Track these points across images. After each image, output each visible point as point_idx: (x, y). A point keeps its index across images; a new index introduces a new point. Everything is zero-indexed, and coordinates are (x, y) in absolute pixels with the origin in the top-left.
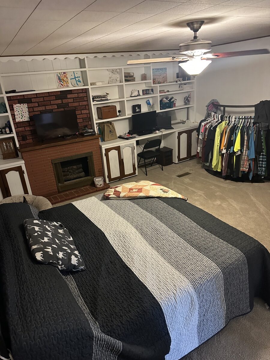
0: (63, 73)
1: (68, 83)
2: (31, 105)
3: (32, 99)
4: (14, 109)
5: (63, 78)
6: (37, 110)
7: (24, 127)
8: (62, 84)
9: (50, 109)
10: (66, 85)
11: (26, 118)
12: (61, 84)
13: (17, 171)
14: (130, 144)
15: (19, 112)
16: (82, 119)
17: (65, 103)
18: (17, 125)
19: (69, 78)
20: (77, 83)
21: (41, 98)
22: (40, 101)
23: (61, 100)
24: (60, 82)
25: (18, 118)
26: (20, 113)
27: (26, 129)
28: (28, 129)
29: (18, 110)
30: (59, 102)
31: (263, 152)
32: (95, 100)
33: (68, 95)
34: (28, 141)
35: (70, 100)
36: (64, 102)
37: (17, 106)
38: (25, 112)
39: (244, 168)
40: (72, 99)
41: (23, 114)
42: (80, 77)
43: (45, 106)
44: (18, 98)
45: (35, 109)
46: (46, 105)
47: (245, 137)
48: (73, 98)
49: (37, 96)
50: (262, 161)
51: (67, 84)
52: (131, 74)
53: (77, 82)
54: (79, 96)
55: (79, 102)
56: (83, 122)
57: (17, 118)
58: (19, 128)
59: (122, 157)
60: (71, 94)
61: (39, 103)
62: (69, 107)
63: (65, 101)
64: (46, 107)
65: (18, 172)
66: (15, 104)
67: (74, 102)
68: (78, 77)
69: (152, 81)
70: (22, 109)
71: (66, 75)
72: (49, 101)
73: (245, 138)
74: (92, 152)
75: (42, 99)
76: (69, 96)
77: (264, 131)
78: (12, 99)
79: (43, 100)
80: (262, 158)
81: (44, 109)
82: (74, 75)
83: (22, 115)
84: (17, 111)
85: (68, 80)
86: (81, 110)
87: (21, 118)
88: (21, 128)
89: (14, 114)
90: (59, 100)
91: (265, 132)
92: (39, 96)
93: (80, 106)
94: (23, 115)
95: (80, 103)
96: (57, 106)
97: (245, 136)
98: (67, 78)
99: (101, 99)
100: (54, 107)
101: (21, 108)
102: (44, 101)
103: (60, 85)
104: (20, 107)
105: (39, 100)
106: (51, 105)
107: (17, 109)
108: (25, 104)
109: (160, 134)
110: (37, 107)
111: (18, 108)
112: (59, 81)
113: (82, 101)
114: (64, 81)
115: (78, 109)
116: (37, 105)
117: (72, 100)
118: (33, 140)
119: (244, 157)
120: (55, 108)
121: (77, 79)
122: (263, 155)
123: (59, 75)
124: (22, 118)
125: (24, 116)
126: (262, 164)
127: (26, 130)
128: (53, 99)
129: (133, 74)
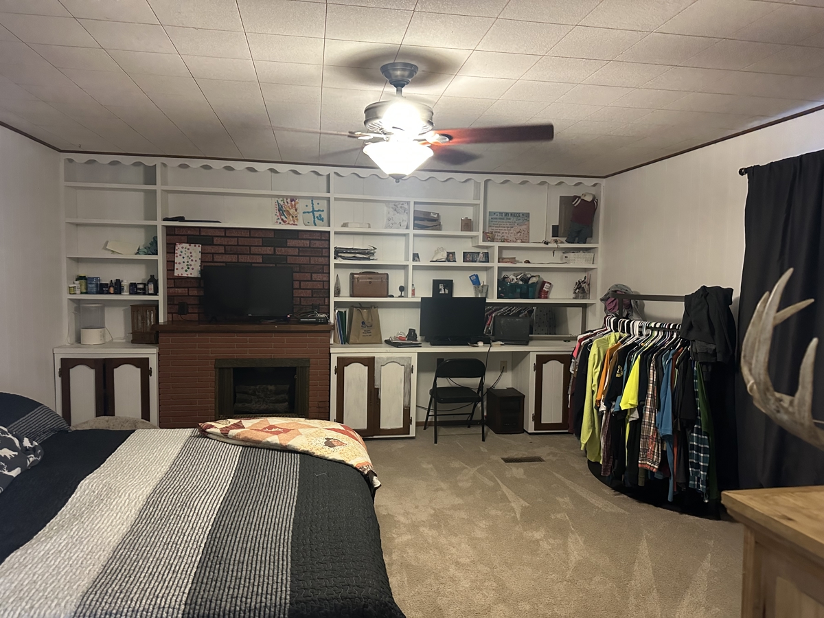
0: (289, 200)
1: (297, 220)
2: (209, 249)
3: (215, 239)
4: (176, 252)
5: (288, 209)
6: (219, 260)
7: (188, 288)
8: (285, 219)
9: (246, 263)
10: (292, 222)
11: (195, 272)
12: (282, 220)
13: (138, 367)
14: (403, 358)
15: (183, 258)
16: (310, 291)
17: (280, 255)
18: (174, 282)
19: (300, 211)
20: (314, 220)
21: (232, 239)
22: (230, 243)
23: (272, 248)
24: (281, 215)
25: (180, 268)
26: (186, 261)
27: (190, 292)
28: (194, 292)
29: (183, 255)
30: (269, 250)
31: (699, 422)
32: (341, 257)
33: (288, 240)
34: (188, 317)
35: (291, 252)
36: (278, 253)
37: (183, 248)
38: (194, 260)
39: (650, 461)
40: (297, 249)
41: (190, 262)
42: (323, 211)
43: (238, 254)
44: (189, 232)
45: (217, 258)
46: (241, 254)
47: (651, 374)
48: (299, 248)
49: (225, 234)
50: (699, 450)
51: (294, 221)
52: (432, 215)
53: (316, 219)
54: (312, 246)
55: (310, 256)
56: (312, 297)
57: (177, 269)
58: (177, 288)
59: (377, 383)
60: (295, 239)
61: (226, 247)
62: (287, 263)
63: (280, 251)
64: (240, 256)
65: (139, 370)
66: (181, 243)
67: (299, 256)
68: (319, 211)
69: (480, 234)
70: (191, 253)
71: (295, 205)
72: (248, 248)
73: (651, 376)
74: (308, 360)
75: (234, 242)
76: (291, 243)
77: (702, 364)
78: (177, 233)
79: (236, 244)
80: (698, 440)
81: (234, 261)
82: (313, 206)
83: (187, 265)
84: (180, 255)
85: (298, 213)
86: (312, 273)
87: (184, 269)
88: (181, 289)
89: (174, 261)
90: (269, 248)
91: (704, 367)
92: (229, 235)
93: (310, 264)
94: (191, 265)
95: (311, 258)
96: (263, 258)
97: (651, 371)
98: (296, 210)
99: (353, 255)
100: (256, 260)
101: (189, 251)
102: (238, 245)
103: (280, 221)
104: (188, 249)
105: (228, 242)
106: (250, 254)
107: (181, 252)
108: (197, 245)
109: (486, 349)
110: (222, 253)
111: (183, 250)
112: (278, 214)
113: (317, 256)
114: (290, 214)
115: (306, 271)
116: (222, 250)
117: (296, 252)
118: (199, 316)
119: (648, 429)
120: (258, 261)
121: (317, 214)
122: (699, 432)
123: (282, 203)
124: (186, 271)
125: (191, 268)
126: (698, 458)
127: (190, 294)
128: (256, 244)
129: (436, 216)
